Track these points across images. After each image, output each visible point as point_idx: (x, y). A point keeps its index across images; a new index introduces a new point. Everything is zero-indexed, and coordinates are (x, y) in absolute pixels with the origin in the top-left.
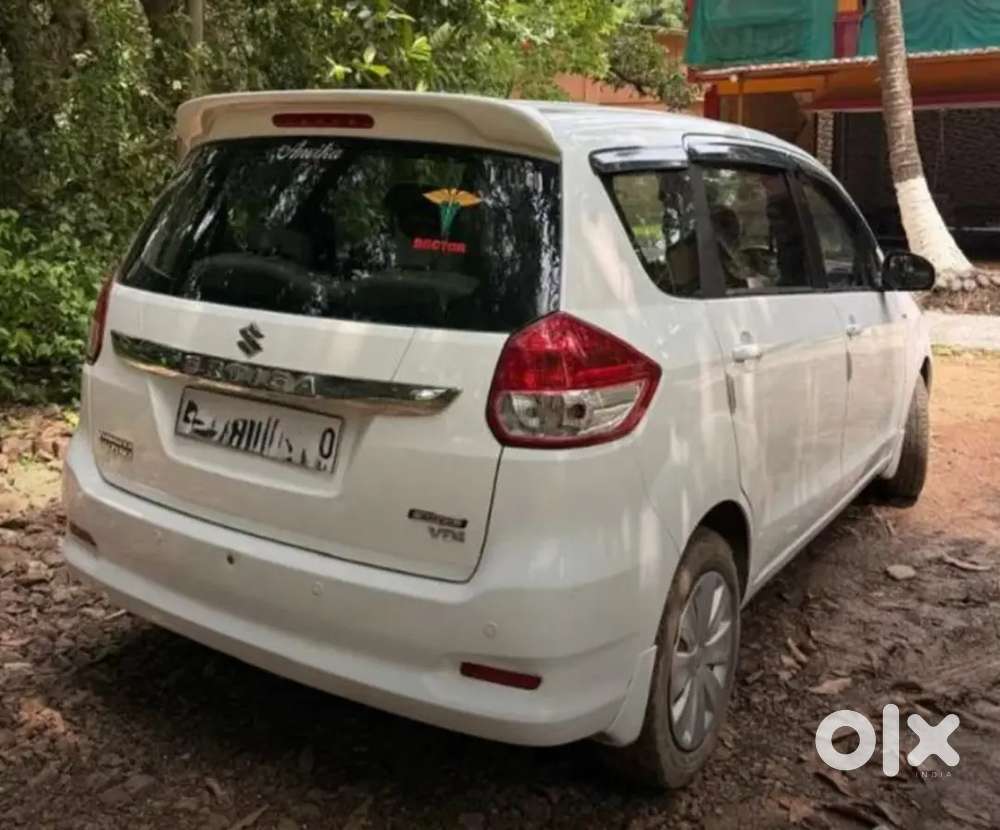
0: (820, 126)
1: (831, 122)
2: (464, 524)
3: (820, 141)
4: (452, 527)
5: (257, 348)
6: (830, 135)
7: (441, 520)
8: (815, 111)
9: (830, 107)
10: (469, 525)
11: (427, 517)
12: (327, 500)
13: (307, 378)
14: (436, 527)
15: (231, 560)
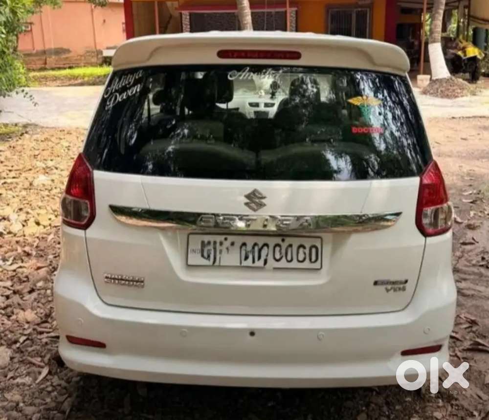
0: (183, 19)
1: (188, 17)
2: (406, 282)
3: (184, 26)
4: (398, 285)
5: (261, 205)
6: (188, 23)
7: (394, 283)
8: (180, 11)
9: (188, 10)
10: (408, 282)
11: (384, 283)
12: (321, 286)
13: (306, 218)
14: (389, 287)
15: (252, 334)
